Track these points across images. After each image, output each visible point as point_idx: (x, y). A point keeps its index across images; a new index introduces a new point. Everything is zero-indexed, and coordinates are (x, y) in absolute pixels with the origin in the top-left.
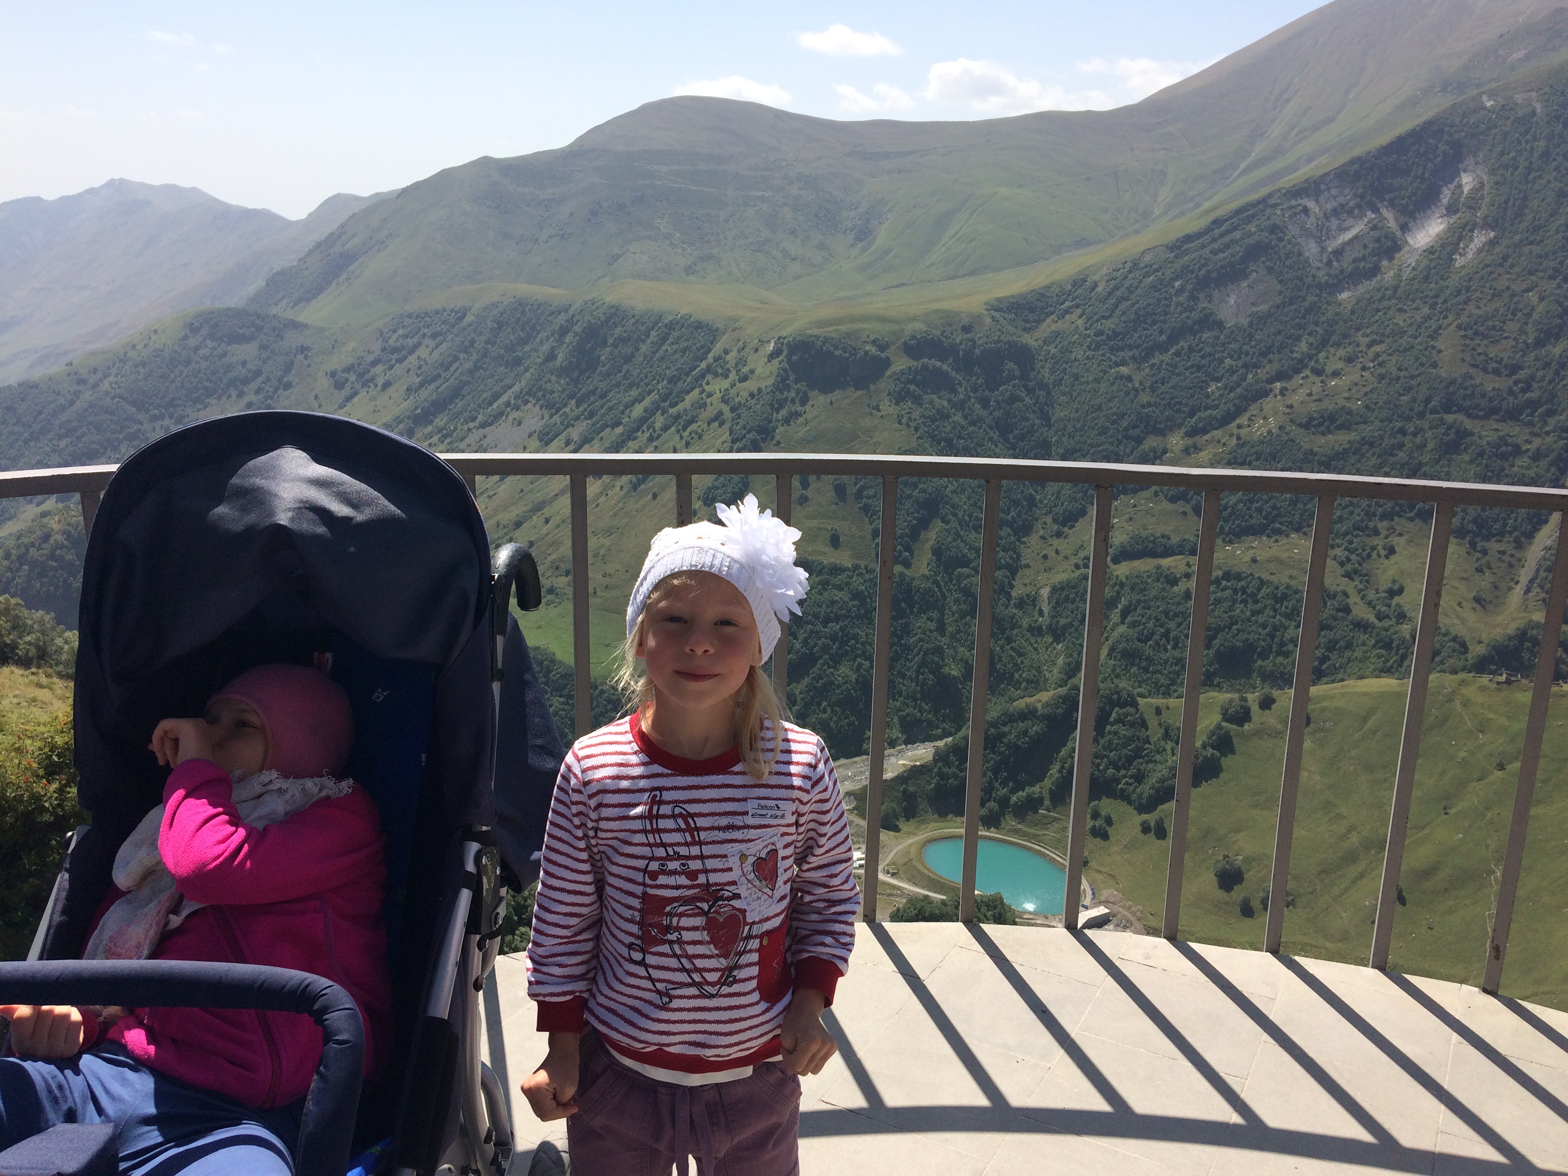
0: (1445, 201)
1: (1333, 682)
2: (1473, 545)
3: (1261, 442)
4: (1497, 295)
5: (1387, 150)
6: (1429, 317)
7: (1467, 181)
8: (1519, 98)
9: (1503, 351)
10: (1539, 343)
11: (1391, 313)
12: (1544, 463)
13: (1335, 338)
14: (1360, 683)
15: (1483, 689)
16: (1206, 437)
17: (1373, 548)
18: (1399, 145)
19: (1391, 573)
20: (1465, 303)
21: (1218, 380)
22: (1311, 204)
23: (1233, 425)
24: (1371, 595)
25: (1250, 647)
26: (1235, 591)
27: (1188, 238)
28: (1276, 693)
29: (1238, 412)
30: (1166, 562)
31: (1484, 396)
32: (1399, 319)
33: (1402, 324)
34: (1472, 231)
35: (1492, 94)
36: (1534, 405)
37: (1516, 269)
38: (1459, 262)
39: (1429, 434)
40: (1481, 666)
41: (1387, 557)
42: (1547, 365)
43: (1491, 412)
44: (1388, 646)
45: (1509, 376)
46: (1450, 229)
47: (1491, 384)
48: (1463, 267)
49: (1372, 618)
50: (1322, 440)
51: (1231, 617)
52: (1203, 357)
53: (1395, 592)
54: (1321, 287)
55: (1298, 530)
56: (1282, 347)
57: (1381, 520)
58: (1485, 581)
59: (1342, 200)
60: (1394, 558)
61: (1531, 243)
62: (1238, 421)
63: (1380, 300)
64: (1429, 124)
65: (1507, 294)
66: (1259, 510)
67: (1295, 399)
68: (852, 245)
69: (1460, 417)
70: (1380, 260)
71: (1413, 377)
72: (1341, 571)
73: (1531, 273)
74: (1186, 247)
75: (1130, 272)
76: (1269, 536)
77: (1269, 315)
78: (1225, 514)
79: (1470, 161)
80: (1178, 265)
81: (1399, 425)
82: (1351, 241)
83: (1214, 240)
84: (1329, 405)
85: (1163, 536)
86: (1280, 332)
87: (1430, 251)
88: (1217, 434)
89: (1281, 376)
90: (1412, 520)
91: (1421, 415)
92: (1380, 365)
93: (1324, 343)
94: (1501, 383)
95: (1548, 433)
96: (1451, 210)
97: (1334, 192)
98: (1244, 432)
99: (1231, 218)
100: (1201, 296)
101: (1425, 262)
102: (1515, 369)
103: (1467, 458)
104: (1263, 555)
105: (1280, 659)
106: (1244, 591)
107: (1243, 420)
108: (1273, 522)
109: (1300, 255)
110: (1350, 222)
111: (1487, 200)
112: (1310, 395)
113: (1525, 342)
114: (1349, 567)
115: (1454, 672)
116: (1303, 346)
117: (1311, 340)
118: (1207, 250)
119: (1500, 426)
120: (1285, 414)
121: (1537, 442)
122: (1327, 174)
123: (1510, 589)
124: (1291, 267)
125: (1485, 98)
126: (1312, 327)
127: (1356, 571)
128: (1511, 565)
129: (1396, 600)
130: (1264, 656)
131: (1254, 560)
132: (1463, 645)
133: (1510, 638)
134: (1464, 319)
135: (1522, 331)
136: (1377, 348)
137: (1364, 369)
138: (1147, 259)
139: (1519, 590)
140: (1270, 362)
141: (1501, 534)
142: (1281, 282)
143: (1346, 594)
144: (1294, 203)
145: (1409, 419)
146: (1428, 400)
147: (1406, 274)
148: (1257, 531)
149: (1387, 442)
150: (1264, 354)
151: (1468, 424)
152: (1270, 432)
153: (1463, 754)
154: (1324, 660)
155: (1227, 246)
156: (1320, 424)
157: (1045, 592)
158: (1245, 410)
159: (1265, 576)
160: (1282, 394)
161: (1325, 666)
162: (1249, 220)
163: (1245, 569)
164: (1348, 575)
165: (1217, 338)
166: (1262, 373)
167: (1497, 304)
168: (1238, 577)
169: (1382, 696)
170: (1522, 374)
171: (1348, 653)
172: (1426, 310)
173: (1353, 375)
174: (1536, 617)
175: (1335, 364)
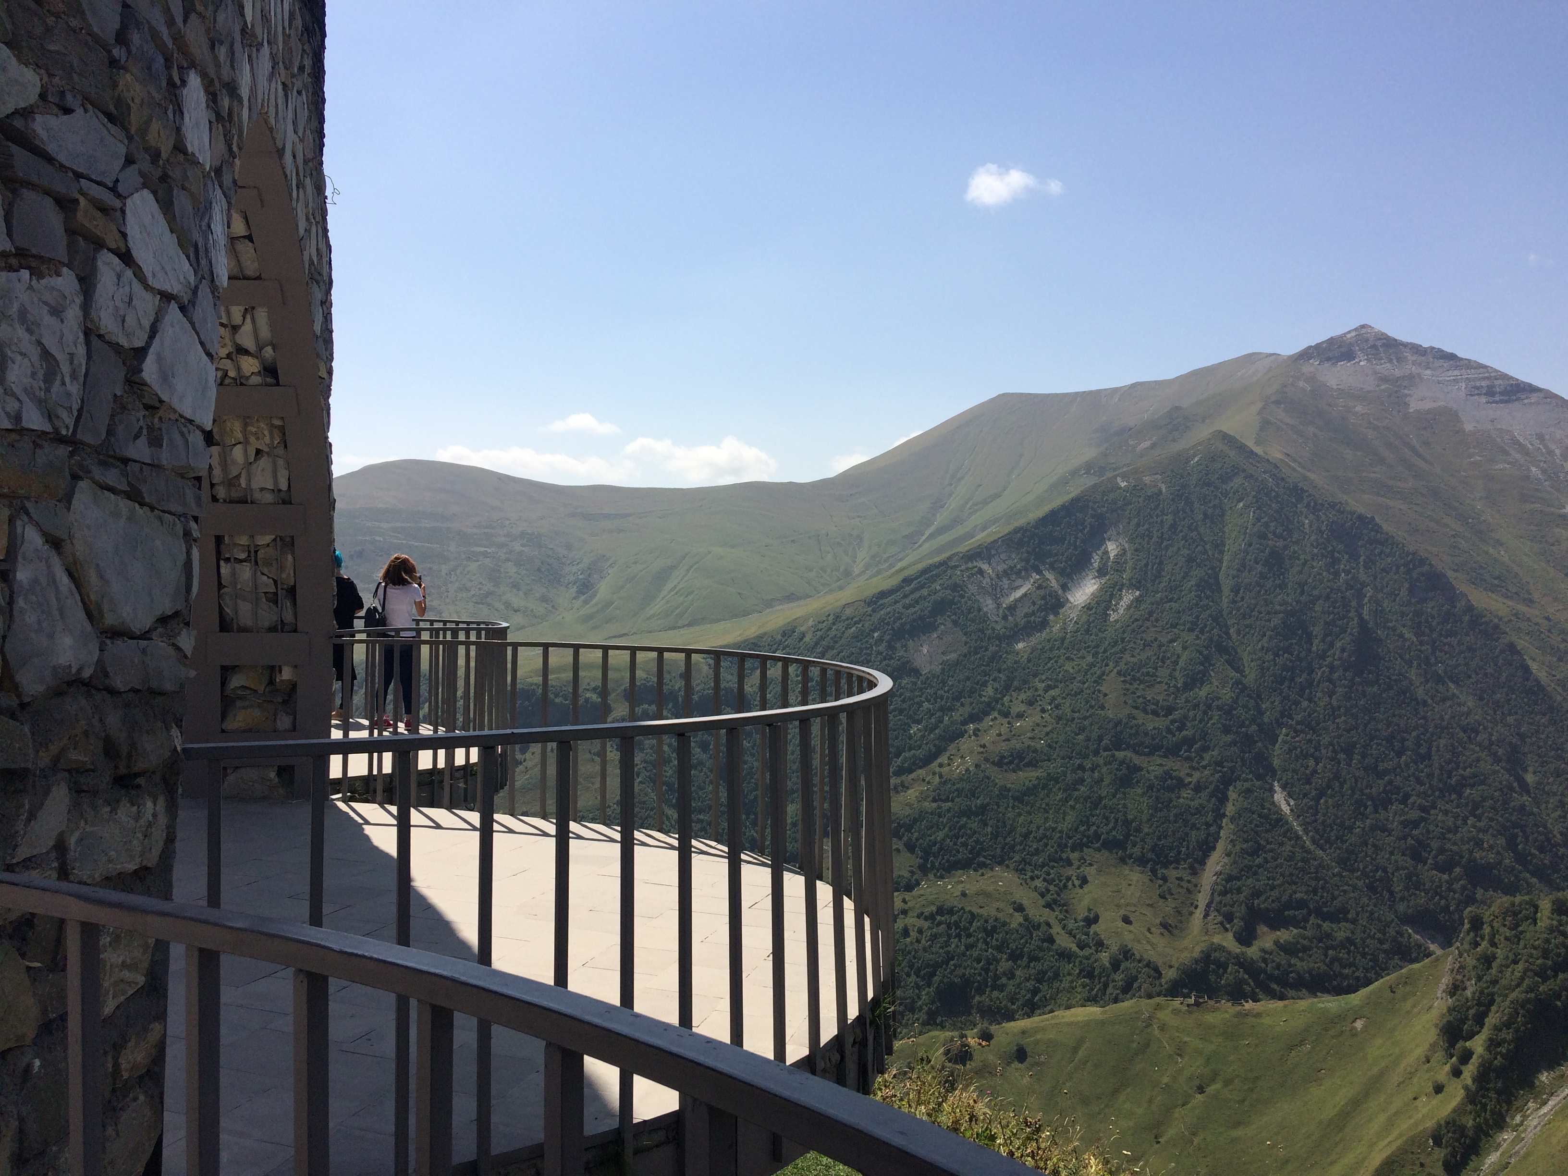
0: (1096, 565)
1: (1044, 1014)
2: (1154, 871)
3: (961, 780)
4: (1147, 645)
5: (1043, 521)
6: (1092, 665)
7: (1112, 548)
8: (1147, 479)
9: (1157, 694)
10: (1187, 687)
11: (1061, 661)
12: (1204, 795)
13: (1015, 683)
14: (1068, 1013)
15: (1176, 1012)
16: (912, 776)
17: (1069, 879)
18: (1053, 517)
19: (1085, 903)
20: (1122, 651)
21: (919, 722)
22: (985, 567)
23: (936, 763)
24: (1071, 925)
25: (967, 982)
26: (949, 927)
27: (883, 594)
28: (993, 1028)
29: (939, 751)
31: (1146, 734)
32: (1068, 666)
33: (1071, 671)
34: (1120, 590)
35: (1124, 476)
36: (1189, 742)
37: (1160, 623)
38: (1113, 617)
39: (1104, 770)
40: (1174, 990)
41: (1081, 887)
42: (1196, 706)
43: (1154, 749)
44: (1090, 975)
45: (1166, 716)
46: (1101, 589)
47: (1151, 724)
48: (1117, 621)
49: (1074, 948)
50: (1014, 776)
51: (948, 953)
52: (903, 701)
53: (1092, 920)
54: (999, 638)
55: (1000, 863)
56: (972, 691)
57: (1072, 851)
58: (1168, 907)
59: (1010, 563)
60: (1086, 888)
61: (1171, 600)
62: (939, 760)
63: (1051, 649)
64: (1075, 501)
65: (1155, 644)
66: (965, 844)
67: (987, 739)
68: (574, 598)
69: (1129, 754)
70: (1047, 615)
71: (1085, 718)
72: (1042, 902)
73: (1174, 626)
74: (881, 602)
75: (834, 624)
76: (975, 870)
77: (957, 663)
78: (935, 849)
79: (1112, 532)
80: (876, 618)
81: (1078, 762)
82: (1021, 598)
83: (905, 596)
84: (1015, 744)
86: (968, 678)
87: (1088, 607)
88: (921, 772)
89: (974, 718)
90: (1099, 850)
91: (1096, 753)
92: (1057, 707)
93: (1007, 688)
94: (1161, 723)
95: (1204, 767)
96: (1101, 572)
97: (1003, 556)
98: (945, 770)
99: (916, 578)
100: (898, 645)
101: (1084, 618)
102: (1170, 710)
103: (1140, 791)
104: (971, 889)
105: (996, 994)
106: (957, 924)
107: (943, 759)
108: (978, 855)
109: (980, 610)
110: (1019, 582)
111: (1130, 564)
112: (1000, 735)
113: (1175, 686)
114: (1048, 897)
115: (1150, 996)
116: (989, 691)
117: (996, 685)
118: (899, 606)
119: (1164, 761)
120: (979, 753)
121: (1196, 775)
122: (996, 541)
123: (1191, 914)
124: (973, 621)
125: (1119, 479)
126: (996, 674)
127: (1055, 901)
128: (1189, 891)
129: (1094, 928)
130: (980, 991)
131: (964, 894)
132: (1157, 970)
133: (1197, 962)
134: (1122, 666)
135: (1172, 676)
136: (1052, 693)
137: (1043, 711)
138: (848, 612)
139: (1199, 913)
140: (962, 705)
141: (1177, 861)
142: (965, 634)
143: (1048, 924)
144: (970, 565)
145: (1086, 756)
146: (1100, 738)
147: (1071, 627)
148: (964, 865)
149: (1070, 778)
150: (957, 698)
151: (1137, 760)
152: (967, 770)
153: (1166, 1080)
154: (1035, 991)
155: (917, 602)
156: (1010, 763)
158: (945, 750)
159: (975, 910)
160: (976, 735)
161: (1037, 998)
162: (933, 579)
163: (957, 904)
164: (1048, 906)
165: (915, 684)
166: (957, 716)
167: (1148, 653)
168: (951, 912)
169: (1088, 1025)
170: (1177, 714)
171: (1056, 985)
172: (1090, 659)
173: (1034, 717)
174: (1217, 939)
175: (1018, 707)
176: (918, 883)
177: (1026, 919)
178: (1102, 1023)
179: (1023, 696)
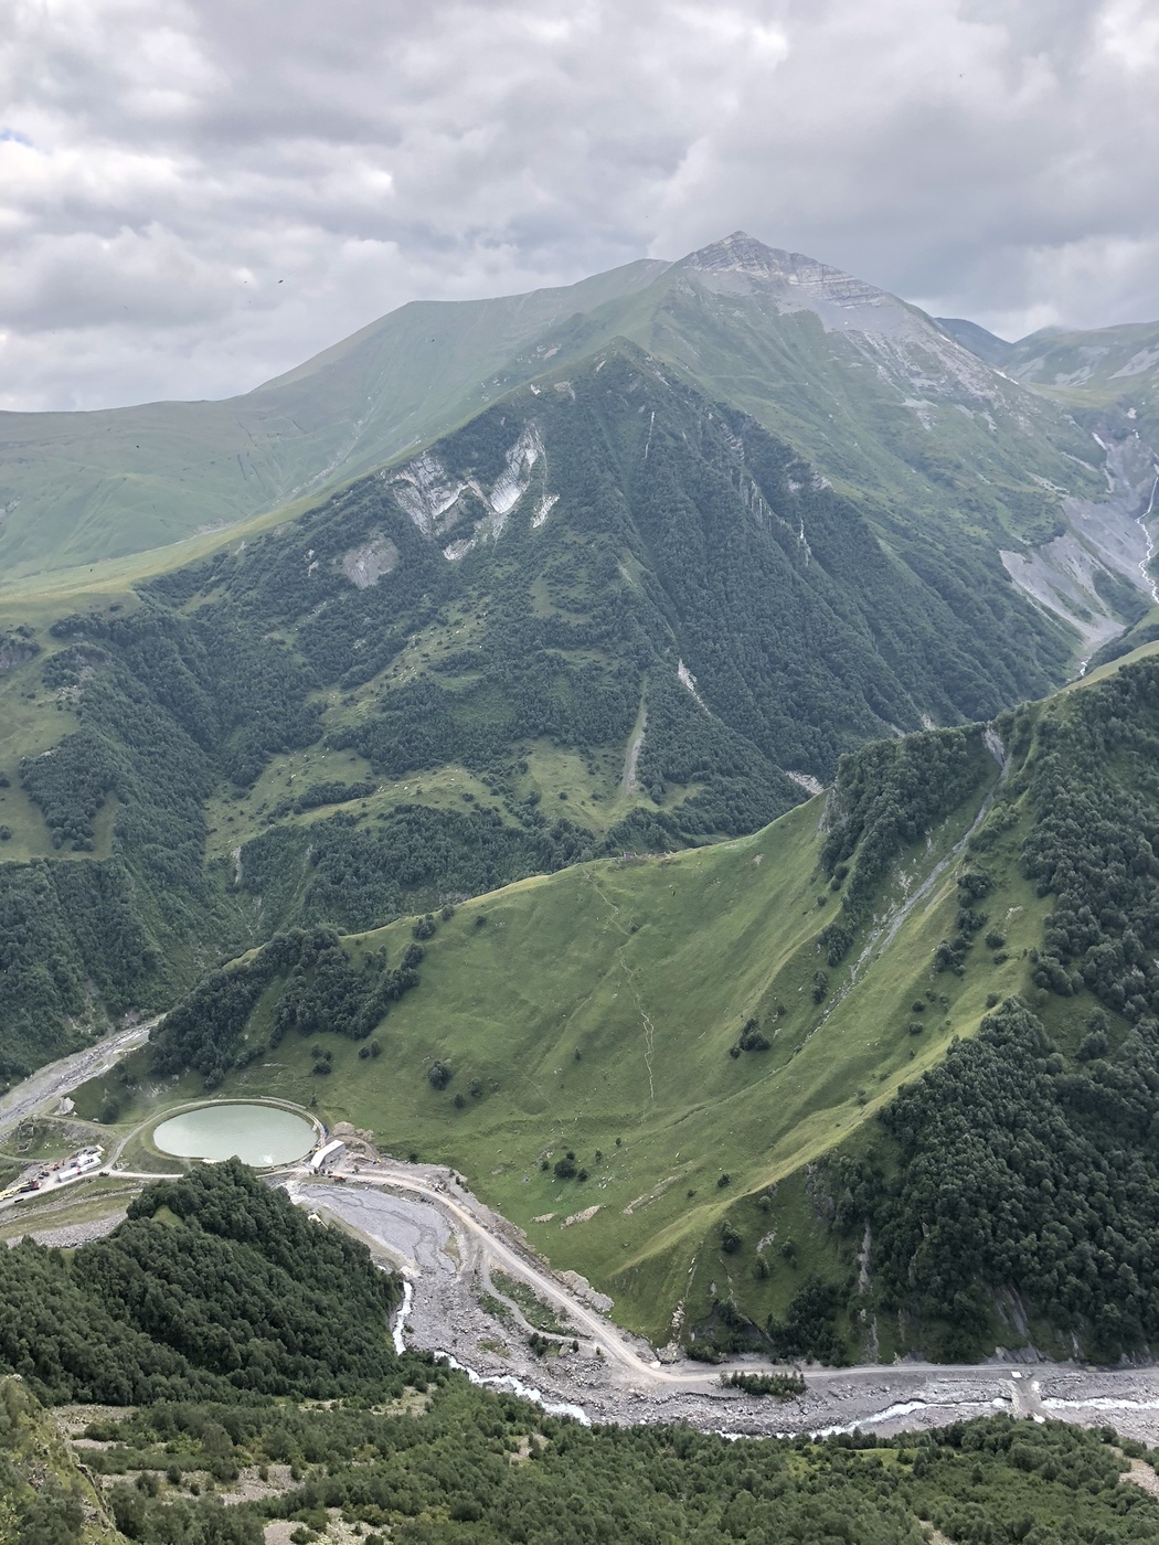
0: (516, 473)
1: (500, 887)
2: (584, 752)
3: (409, 689)
4: (567, 548)
5: (464, 431)
6: (521, 570)
7: (530, 455)
8: (557, 386)
9: (579, 593)
11: (491, 569)
12: (624, 680)
13: (451, 593)
14: (521, 883)
15: (611, 869)
16: (361, 689)
17: (512, 768)
18: (473, 427)
19: (528, 787)
20: (545, 557)
21: (361, 637)
22: (412, 479)
23: (382, 675)
24: (517, 807)
26: (409, 823)
27: (313, 512)
28: (455, 906)
29: (385, 663)
30: (344, 807)
31: (572, 631)
32: (498, 573)
33: (501, 577)
34: (541, 496)
35: (537, 384)
36: (611, 634)
38: (536, 523)
39: (538, 667)
40: (608, 849)
41: (523, 773)
43: (580, 644)
44: (536, 848)
45: (587, 613)
46: (524, 496)
47: (576, 620)
48: (539, 527)
49: (521, 827)
50: (457, 681)
51: (409, 847)
52: (345, 618)
53: (534, 801)
54: (431, 550)
55: (450, 761)
56: (410, 604)
57: (514, 743)
59: (436, 474)
60: (528, 774)
61: (586, 504)
62: (386, 673)
63: (481, 558)
65: (574, 547)
66: (417, 748)
67: (428, 649)
69: (558, 651)
70: (474, 523)
71: (517, 621)
72: (490, 791)
74: (313, 520)
75: (266, 546)
76: (428, 770)
77: (395, 577)
78: (389, 755)
79: (528, 439)
80: (309, 536)
81: (514, 662)
82: (449, 509)
83: (337, 513)
84: (456, 651)
85: (337, 784)
86: (405, 592)
87: (512, 515)
88: (369, 685)
89: (411, 630)
90: (536, 739)
91: (529, 652)
92: (490, 612)
93: (443, 598)
94: (583, 619)
95: (623, 656)
96: (522, 477)
97: (427, 469)
98: (392, 680)
99: (346, 494)
100: (333, 562)
101: (510, 525)
102: (591, 607)
104: (426, 787)
106: (416, 821)
107: (389, 671)
108: (430, 756)
109: (411, 523)
110: (446, 494)
111: (548, 470)
112: (440, 643)
114: (495, 786)
115: (588, 860)
116: (427, 602)
117: (432, 596)
118: (330, 524)
119: (587, 654)
120: (423, 662)
121: (616, 664)
122: (419, 454)
123: (617, 785)
124: (405, 534)
125: (532, 388)
126: (431, 586)
127: (501, 789)
128: (616, 766)
129: (537, 808)
131: (419, 793)
132: (591, 836)
133: (624, 824)
134: (547, 569)
136: (487, 599)
137: (479, 617)
138: (279, 533)
139: (624, 784)
140: (402, 617)
141: (604, 741)
142: (399, 548)
143: (496, 810)
144: (397, 478)
145: (520, 656)
146: (532, 638)
147: (496, 535)
148: (418, 767)
149: (508, 677)
150: (397, 612)
151: (564, 654)
152: (413, 679)
153: (606, 927)
154: (490, 869)
155: (349, 518)
156: (453, 668)
157: (236, 853)
158: (390, 662)
159: (431, 806)
160: (418, 645)
161: (491, 876)
162: (360, 495)
163: (415, 802)
164: (495, 793)
165: (354, 600)
166: (398, 627)
167: (569, 556)
168: (409, 809)
169: (539, 892)
170: (597, 611)
171: (507, 860)
172: (518, 565)
173: (471, 624)
174: (640, 804)
175: (454, 616)
176: (375, 787)
177: (477, 807)
178: (550, 888)
179: (459, 605)
